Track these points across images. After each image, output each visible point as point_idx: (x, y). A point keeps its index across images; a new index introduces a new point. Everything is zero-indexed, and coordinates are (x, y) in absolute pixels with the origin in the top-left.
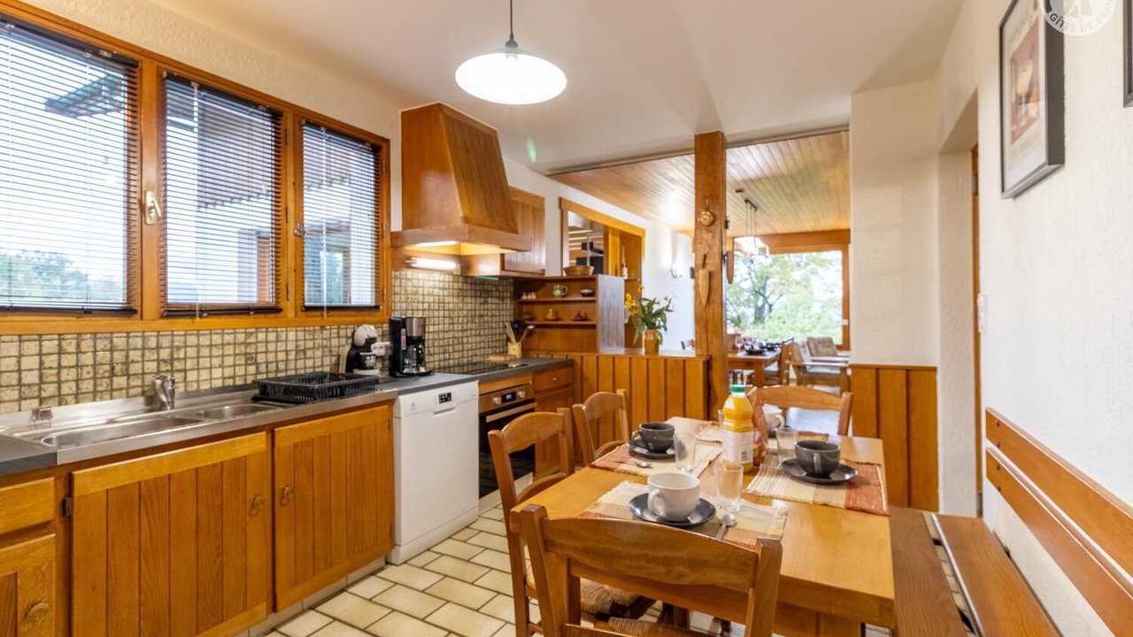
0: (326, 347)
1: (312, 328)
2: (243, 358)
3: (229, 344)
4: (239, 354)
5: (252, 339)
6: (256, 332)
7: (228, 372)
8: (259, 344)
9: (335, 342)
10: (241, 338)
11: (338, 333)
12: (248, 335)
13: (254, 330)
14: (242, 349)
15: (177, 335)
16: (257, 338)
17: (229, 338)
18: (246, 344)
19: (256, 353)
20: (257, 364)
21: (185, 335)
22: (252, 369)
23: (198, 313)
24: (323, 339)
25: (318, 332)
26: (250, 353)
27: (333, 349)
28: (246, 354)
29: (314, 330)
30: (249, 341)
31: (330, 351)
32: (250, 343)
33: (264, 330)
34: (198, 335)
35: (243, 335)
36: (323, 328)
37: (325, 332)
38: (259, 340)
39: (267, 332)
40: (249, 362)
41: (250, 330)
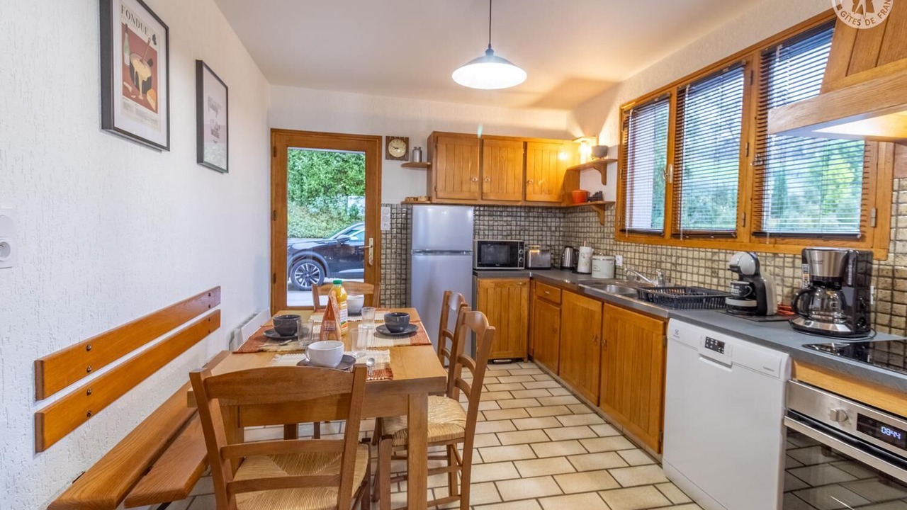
0: (778, 275)
1: (764, 254)
2: (710, 271)
3: (702, 259)
4: (708, 268)
5: (716, 258)
6: (719, 253)
7: (701, 279)
8: (720, 262)
9: (789, 272)
10: (709, 255)
11: (793, 262)
12: (714, 254)
13: (717, 251)
14: (709, 264)
16: (719, 257)
17: (702, 255)
18: (713, 261)
19: (719, 269)
20: (718, 278)
21: (682, 250)
22: (715, 280)
23: (681, 236)
24: (775, 266)
25: (769, 259)
26: (715, 268)
28: (712, 268)
29: (766, 257)
30: (714, 258)
31: (783, 281)
32: (715, 260)
33: (724, 251)
35: (710, 254)
36: (775, 255)
37: (777, 259)
38: (721, 259)
39: (726, 253)
40: (713, 275)
41: (714, 250)
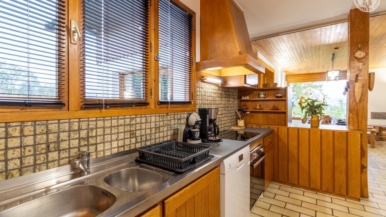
0: (169, 125)
1: (162, 114)
2: (129, 133)
3: (121, 125)
4: (127, 132)
5: (133, 122)
6: (136, 118)
7: (121, 143)
8: (137, 125)
10: (128, 121)
11: (174, 117)
12: (132, 119)
13: (134, 116)
14: (127, 128)
15: (92, 121)
16: (136, 121)
17: (121, 122)
19: (136, 130)
20: (136, 137)
21: (96, 120)
22: (133, 140)
23: (104, 106)
24: (167, 120)
25: (165, 117)
26: (132, 131)
27: (172, 126)
28: (130, 131)
29: (163, 116)
30: (132, 123)
31: (171, 127)
32: (132, 124)
33: (140, 116)
34: (104, 120)
35: (129, 120)
36: (167, 114)
37: (168, 116)
38: (137, 122)
39: (141, 117)
40: (132, 136)
41: (132, 116)
